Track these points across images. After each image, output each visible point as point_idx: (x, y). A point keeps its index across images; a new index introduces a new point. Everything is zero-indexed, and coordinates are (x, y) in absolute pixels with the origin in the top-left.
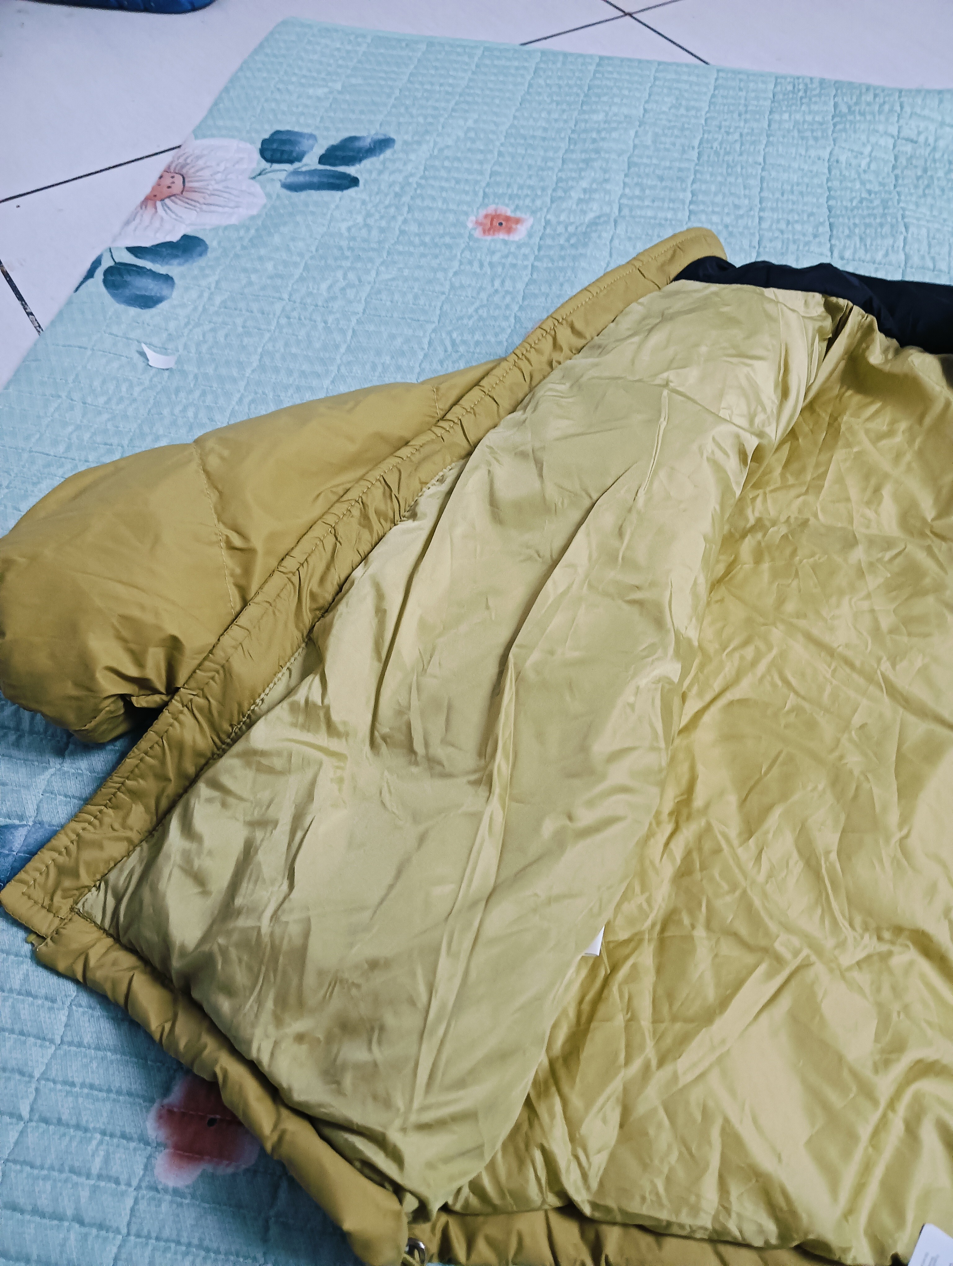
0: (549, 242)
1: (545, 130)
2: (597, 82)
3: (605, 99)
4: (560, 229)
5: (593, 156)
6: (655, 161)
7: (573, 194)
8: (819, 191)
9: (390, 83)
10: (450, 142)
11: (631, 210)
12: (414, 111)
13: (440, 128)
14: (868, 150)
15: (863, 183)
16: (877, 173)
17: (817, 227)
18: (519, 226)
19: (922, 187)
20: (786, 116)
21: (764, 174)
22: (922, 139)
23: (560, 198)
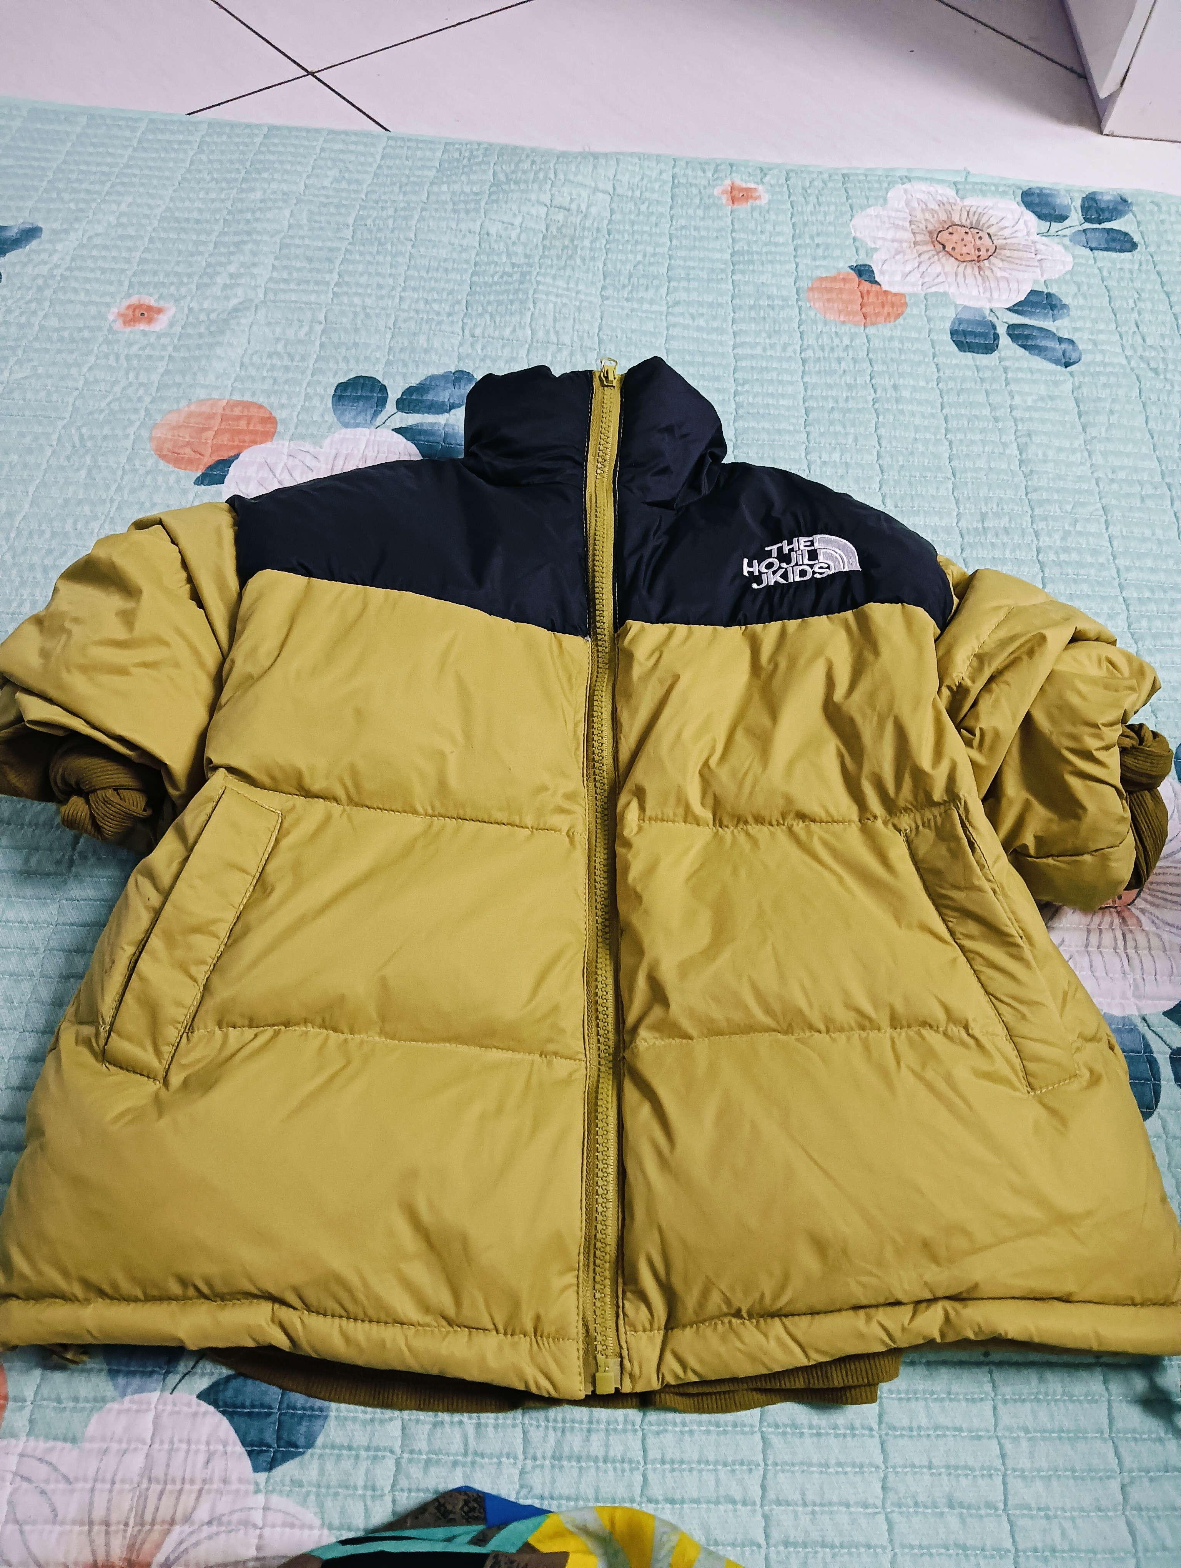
0: (190, 330)
1: (200, 210)
2: (261, 157)
3: (265, 175)
4: (203, 317)
5: (246, 238)
6: (307, 242)
7: (220, 280)
8: (465, 266)
9: (43, 164)
10: (100, 229)
11: (275, 295)
12: (66, 196)
13: (91, 215)
14: (517, 221)
15: (509, 256)
16: (525, 245)
17: (452, 306)
18: (161, 316)
19: (564, 257)
20: (444, 188)
21: (413, 251)
22: (574, 206)
23: (206, 285)
